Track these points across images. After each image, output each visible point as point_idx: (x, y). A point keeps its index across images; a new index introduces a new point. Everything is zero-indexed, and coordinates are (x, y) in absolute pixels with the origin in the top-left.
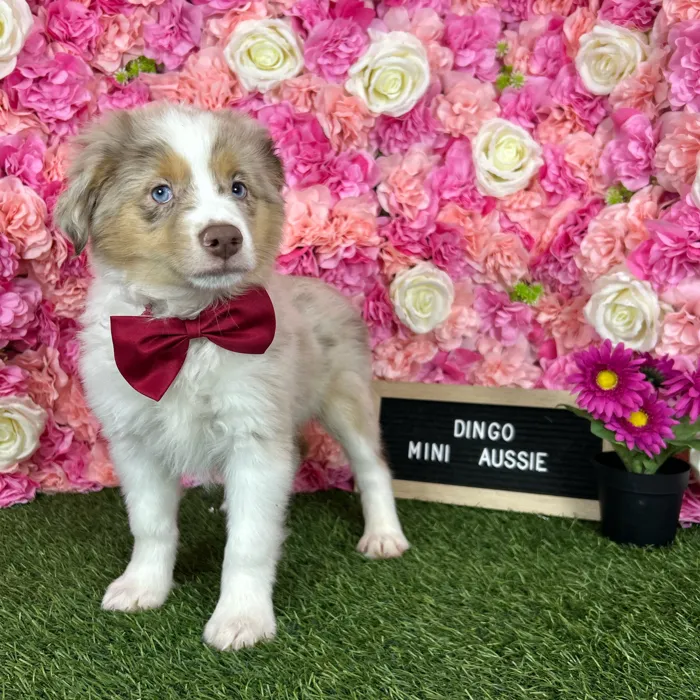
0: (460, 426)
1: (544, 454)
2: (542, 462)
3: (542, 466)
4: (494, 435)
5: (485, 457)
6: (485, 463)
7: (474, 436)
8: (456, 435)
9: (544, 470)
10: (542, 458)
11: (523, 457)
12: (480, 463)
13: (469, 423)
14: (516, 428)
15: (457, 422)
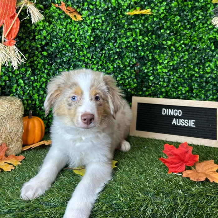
0: (164, 110)
1: (194, 121)
2: (193, 123)
3: (193, 125)
4: (176, 114)
5: (174, 122)
6: (174, 124)
7: (169, 114)
8: (163, 114)
9: (194, 126)
10: (193, 122)
11: (186, 121)
12: (173, 124)
13: (167, 109)
14: (182, 111)
15: (163, 109)
